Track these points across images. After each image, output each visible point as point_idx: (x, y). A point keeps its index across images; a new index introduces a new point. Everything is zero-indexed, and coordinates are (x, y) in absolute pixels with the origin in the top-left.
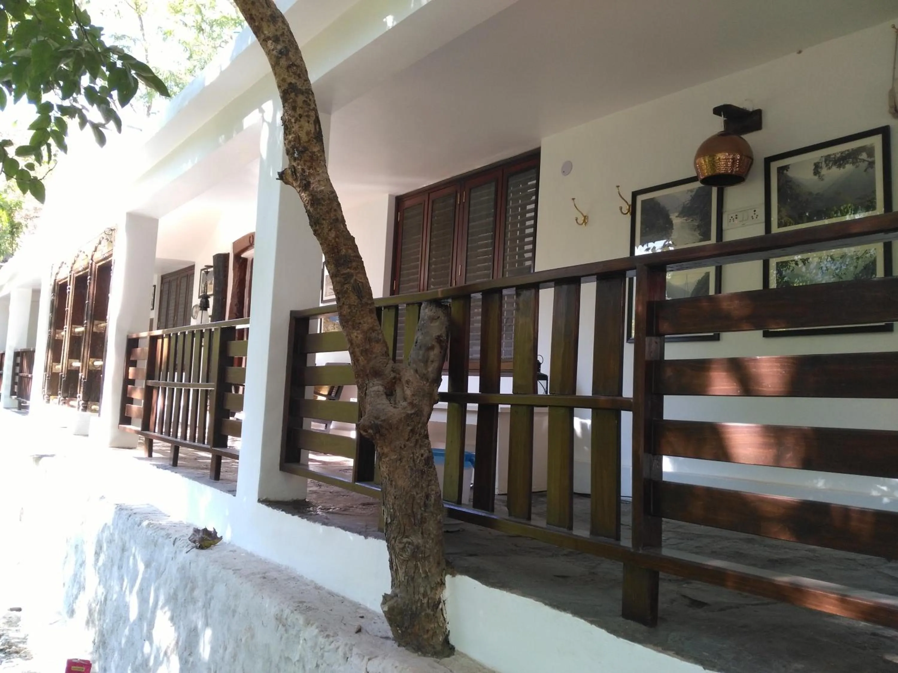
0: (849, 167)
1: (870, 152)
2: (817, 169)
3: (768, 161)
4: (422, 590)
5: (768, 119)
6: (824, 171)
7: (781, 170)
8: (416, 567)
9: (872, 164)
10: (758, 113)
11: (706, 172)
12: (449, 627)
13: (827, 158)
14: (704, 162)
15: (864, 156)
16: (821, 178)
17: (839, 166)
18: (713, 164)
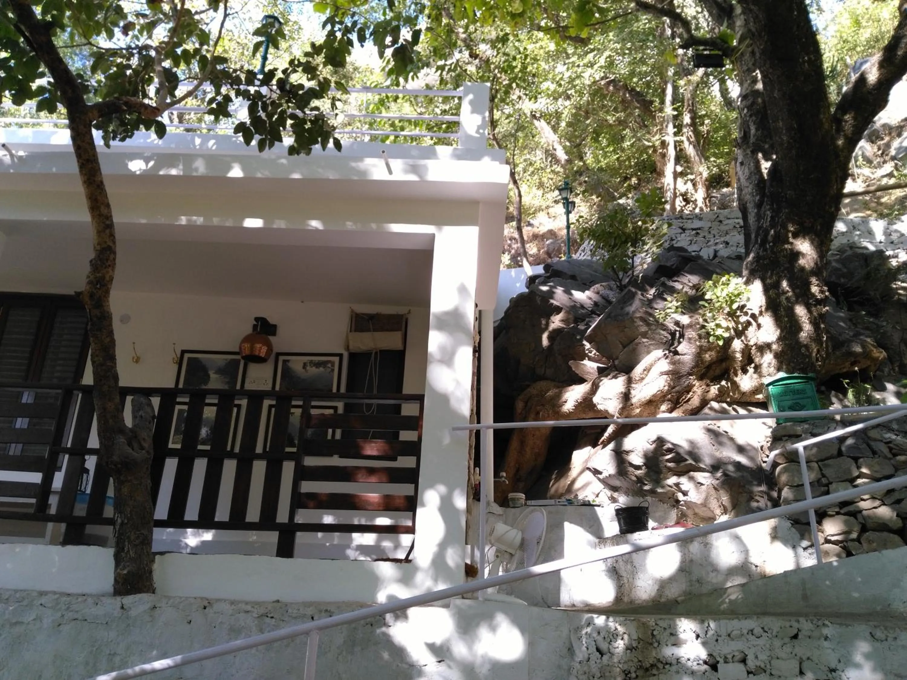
0: (321, 369)
1: (333, 364)
2: (305, 365)
3: (278, 354)
4: (145, 562)
5: (280, 331)
6: (308, 368)
7: (285, 362)
8: (142, 549)
9: (333, 370)
10: (275, 327)
11: (247, 352)
12: (155, 586)
13: (311, 362)
14: (247, 346)
15: (329, 365)
16: (306, 371)
17: (317, 367)
18: (252, 348)
